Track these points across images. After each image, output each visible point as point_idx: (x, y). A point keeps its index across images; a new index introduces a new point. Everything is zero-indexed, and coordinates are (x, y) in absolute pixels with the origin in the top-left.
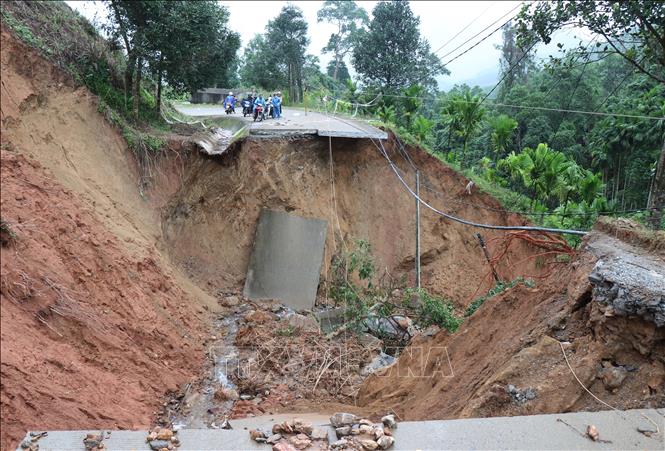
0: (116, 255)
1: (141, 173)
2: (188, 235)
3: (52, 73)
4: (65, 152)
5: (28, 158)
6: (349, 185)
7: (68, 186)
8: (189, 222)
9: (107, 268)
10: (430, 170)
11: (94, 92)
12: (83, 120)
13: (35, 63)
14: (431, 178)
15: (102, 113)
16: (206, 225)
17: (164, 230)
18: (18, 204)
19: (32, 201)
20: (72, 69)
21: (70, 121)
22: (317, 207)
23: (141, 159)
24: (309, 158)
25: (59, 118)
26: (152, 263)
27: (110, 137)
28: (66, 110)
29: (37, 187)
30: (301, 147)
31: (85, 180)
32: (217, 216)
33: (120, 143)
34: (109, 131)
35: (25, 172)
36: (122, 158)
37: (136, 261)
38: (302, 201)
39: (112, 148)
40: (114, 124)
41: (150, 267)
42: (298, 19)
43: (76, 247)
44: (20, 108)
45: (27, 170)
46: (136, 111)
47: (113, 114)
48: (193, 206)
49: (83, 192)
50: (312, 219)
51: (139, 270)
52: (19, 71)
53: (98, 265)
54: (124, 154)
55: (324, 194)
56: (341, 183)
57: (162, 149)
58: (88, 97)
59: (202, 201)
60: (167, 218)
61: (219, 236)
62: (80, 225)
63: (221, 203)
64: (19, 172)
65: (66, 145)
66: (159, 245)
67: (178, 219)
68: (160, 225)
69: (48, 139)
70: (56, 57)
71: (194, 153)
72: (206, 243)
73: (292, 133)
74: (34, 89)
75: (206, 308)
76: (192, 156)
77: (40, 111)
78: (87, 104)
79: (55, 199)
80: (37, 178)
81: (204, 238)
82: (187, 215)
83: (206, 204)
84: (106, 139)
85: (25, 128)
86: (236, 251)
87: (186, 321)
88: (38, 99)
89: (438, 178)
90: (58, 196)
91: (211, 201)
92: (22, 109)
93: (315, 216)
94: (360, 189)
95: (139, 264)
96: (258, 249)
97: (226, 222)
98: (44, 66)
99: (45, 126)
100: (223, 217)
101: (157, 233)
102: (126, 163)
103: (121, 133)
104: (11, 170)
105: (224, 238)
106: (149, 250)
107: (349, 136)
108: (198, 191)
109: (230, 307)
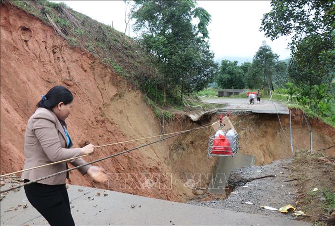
0: (140, 163)
1: (162, 128)
2: (184, 159)
3: (127, 85)
4: (128, 118)
5: (110, 120)
6: (274, 139)
7: (125, 132)
8: (185, 153)
9: (132, 168)
10: (325, 132)
11: (143, 92)
12: (137, 104)
13: (120, 81)
14: (327, 137)
15: (145, 101)
16: (193, 155)
17: (170, 155)
18: (99, 138)
19: (106, 137)
20: (136, 82)
21: (132, 104)
22: (251, 149)
23: (162, 122)
24: (249, 124)
25: (127, 103)
26: (157, 169)
27: (148, 112)
28: (130, 100)
29: (110, 132)
30: (245, 118)
31: (135, 130)
32: (199, 151)
33: (153, 114)
34: (148, 109)
35: (107, 125)
36: (153, 121)
37: (149, 167)
38: (243, 146)
39: (149, 117)
40: (150, 106)
41: (156, 170)
42: (268, 52)
43: (120, 158)
44: (111, 99)
45: (108, 125)
46: (165, 100)
47: (150, 101)
48: (188, 145)
49: (132, 135)
50: (248, 155)
51: (150, 171)
52: (113, 84)
53: (129, 167)
54: (154, 119)
55: (256, 142)
56: (269, 137)
57: (171, 118)
58: (140, 94)
59: (192, 143)
60: (172, 150)
61: (199, 160)
62: (126, 149)
63: (201, 145)
64: (104, 125)
65: (128, 115)
66: (166, 162)
67: (180, 151)
68: (168, 152)
69: (121, 112)
70: (130, 78)
71: (187, 120)
72: (192, 164)
73: (240, 111)
74: (118, 91)
75: (185, 194)
76: (186, 121)
77: (120, 100)
78: (140, 97)
79: (117, 137)
80: (111, 128)
81: (191, 161)
82: (184, 149)
83: (194, 145)
84: (147, 113)
85: (112, 107)
86: (208, 169)
87: (169, 197)
88: (120, 95)
89: (331, 136)
90: (119, 136)
91: (197, 143)
92: (112, 99)
93: (249, 154)
94: (281, 141)
95: (151, 168)
96: (218, 169)
97: (203, 154)
98: (124, 82)
99: (120, 107)
100: (203, 152)
101: (166, 156)
102: (154, 123)
103: (153, 110)
104: (101, 125)
105: (202, 162)
106: (158, 163)
107: (267, 112)
108: (190, 138)
109: (197, 195)
